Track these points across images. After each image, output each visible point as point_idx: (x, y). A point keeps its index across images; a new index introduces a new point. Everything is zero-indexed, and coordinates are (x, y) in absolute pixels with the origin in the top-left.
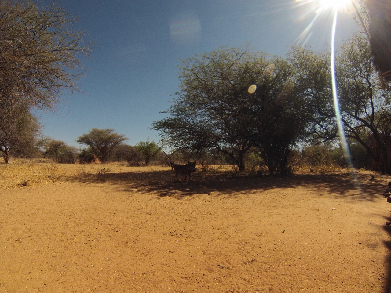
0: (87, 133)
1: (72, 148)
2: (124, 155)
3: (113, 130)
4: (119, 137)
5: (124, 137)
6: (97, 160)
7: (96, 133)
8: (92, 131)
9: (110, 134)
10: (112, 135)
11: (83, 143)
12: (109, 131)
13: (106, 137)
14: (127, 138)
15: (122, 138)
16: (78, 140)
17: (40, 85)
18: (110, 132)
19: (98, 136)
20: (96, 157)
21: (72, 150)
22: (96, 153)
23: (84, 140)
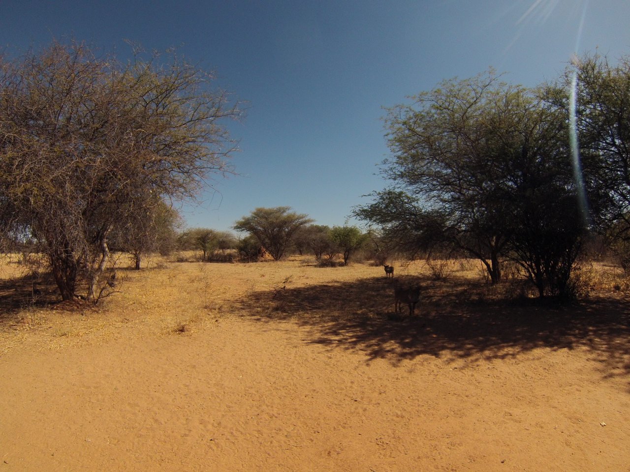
0: (248, 215)
1: (225, 235)
2: (309, 245)
3: (288, 209)
4: (299, 218)
5: (307, 219)
6: (268, 256)
7: (261, 214)
8: (255, 211)
9: (285, 214)
10: (289, 217)
11: (244, 230)
12: (282, 210)
13: (278, 221)
14: (312, 219)
15: (304, 219)
16: (235, 226)
17: (175, 170)
18: (284, 211)
19: (266, 219)
20: (265, 250)
21: (226, 237)
22: (264, 245)
23: (244, 225)
